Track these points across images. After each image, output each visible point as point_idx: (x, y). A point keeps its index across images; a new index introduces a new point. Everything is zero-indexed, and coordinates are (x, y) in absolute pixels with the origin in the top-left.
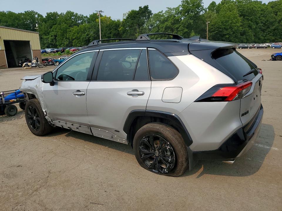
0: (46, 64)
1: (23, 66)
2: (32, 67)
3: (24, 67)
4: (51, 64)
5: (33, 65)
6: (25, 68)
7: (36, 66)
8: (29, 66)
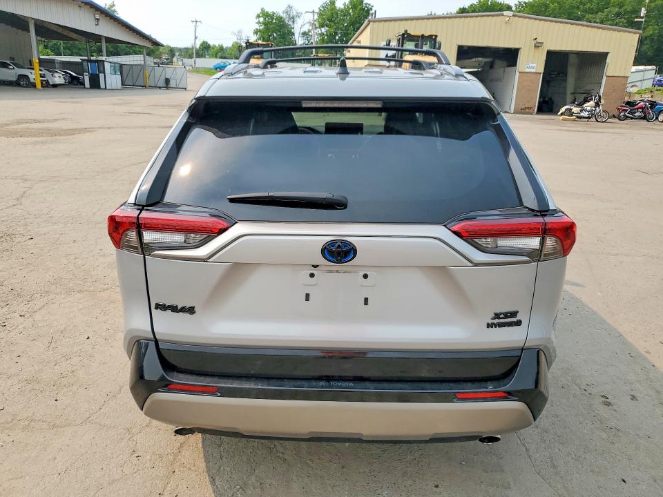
0: (625, 115)
1: (559, 113)
2: (577, 117)
3: (562, 114)
4: (639, 116)
5: (582, 114)
6: (561, 118)
7: (589, 118)
8: (571, 114)
